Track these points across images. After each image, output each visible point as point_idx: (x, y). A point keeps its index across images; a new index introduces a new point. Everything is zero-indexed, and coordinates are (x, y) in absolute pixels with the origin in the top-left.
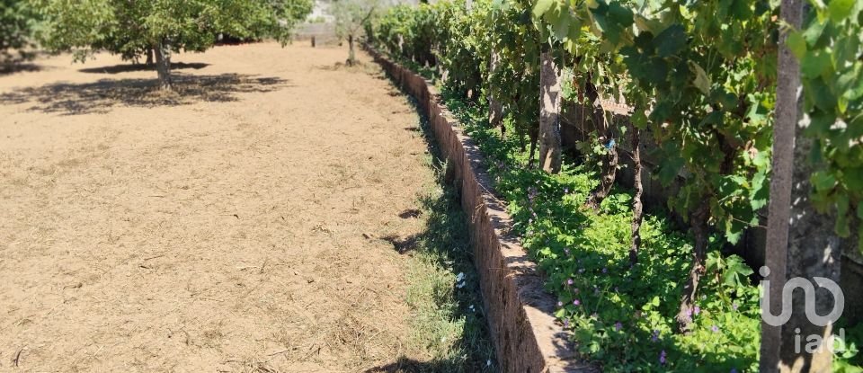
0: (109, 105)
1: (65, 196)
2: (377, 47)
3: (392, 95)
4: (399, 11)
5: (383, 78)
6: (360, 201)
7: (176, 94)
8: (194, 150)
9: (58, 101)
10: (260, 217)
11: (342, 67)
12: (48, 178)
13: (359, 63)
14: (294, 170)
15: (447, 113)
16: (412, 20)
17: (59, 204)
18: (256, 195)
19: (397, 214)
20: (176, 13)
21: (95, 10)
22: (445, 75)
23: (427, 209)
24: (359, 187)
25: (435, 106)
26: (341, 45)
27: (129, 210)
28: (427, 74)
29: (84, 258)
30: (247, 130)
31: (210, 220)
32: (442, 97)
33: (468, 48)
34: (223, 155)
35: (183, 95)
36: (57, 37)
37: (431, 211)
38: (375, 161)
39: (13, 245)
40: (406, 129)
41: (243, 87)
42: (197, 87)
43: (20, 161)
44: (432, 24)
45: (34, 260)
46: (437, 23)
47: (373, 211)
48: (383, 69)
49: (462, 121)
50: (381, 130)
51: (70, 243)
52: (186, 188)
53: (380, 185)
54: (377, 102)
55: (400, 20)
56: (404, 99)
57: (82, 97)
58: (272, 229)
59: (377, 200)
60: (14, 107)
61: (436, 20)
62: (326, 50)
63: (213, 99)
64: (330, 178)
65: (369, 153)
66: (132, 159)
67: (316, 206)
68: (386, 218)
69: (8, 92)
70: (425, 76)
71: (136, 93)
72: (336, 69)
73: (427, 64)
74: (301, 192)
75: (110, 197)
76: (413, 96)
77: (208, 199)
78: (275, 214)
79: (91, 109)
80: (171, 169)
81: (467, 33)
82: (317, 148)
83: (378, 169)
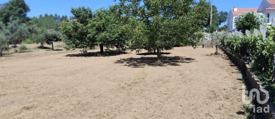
0: (144, 65)
1: (134, 93)
2: (226, 48)
3: (231, 66)
4: (235, 37)
5: (228, 59)
6: (222, 106)
7: (162, 63)
8: (168, 81)
9: (131, 63)
10: (188, 107)
11: (213, 55)
12: (130, 87)
13: (219, 54)
14: (198, 92)
15: (255, 76)
16: (240, 41)
17: (133, 95)
18: (187, 99)
19: (236, 112)
20: (164, 40)
21: (143, 40)
22: (253, 61)
23: (248, 112)
24: (221, 100)
25: (249, 72)
26: (212, 47)
27: (151, 100)
28: (246, 60)
29: (140, 114)
30: (183, 76)
31: (174, 106)
32: (252, 69)
33: (264, 54)
34: (176, 84)
35: (164, 63)
36: (133, 47)
37: (249, 114)
38: (226, 90)
39: (122, 107)
40: (237, 79)
41: (181, 61)
42: (167, 60)
43: (123, 81)
44: (248, 43)
45: (128, 113)
46: (250, 43)
47: (226, 110)
48: (228, 56)
49: (261, 80)
50: (228, 79)
51: (136, 109)
52: (166, 94)
53: (229, 100)
54: (226, 68)
55: (235, 40)
56: (236, 67)
57: (137, 62)
58: (192, 112)
59: (228, 106)
60: (121, 64)
61: (250, 42)
62: (207, 49)
63: (172, 65)
64: (210, 95)
65: (224, 87)
66: (151, 83)
67: (206, 105)
68: (231, 113)
69: (119, 60)
70: (245, 61)
71: (151, 62)
72: (211, 56)
73: (245, 56)
74: (201, 100)
75: (145, 95)
76: (239, 67)
77: (173, 99)
78: (193, 107)
79: (140, 66)
80: (162, 87)
81: (263, 49)
82: (206, 84)
83: (227, 94)
